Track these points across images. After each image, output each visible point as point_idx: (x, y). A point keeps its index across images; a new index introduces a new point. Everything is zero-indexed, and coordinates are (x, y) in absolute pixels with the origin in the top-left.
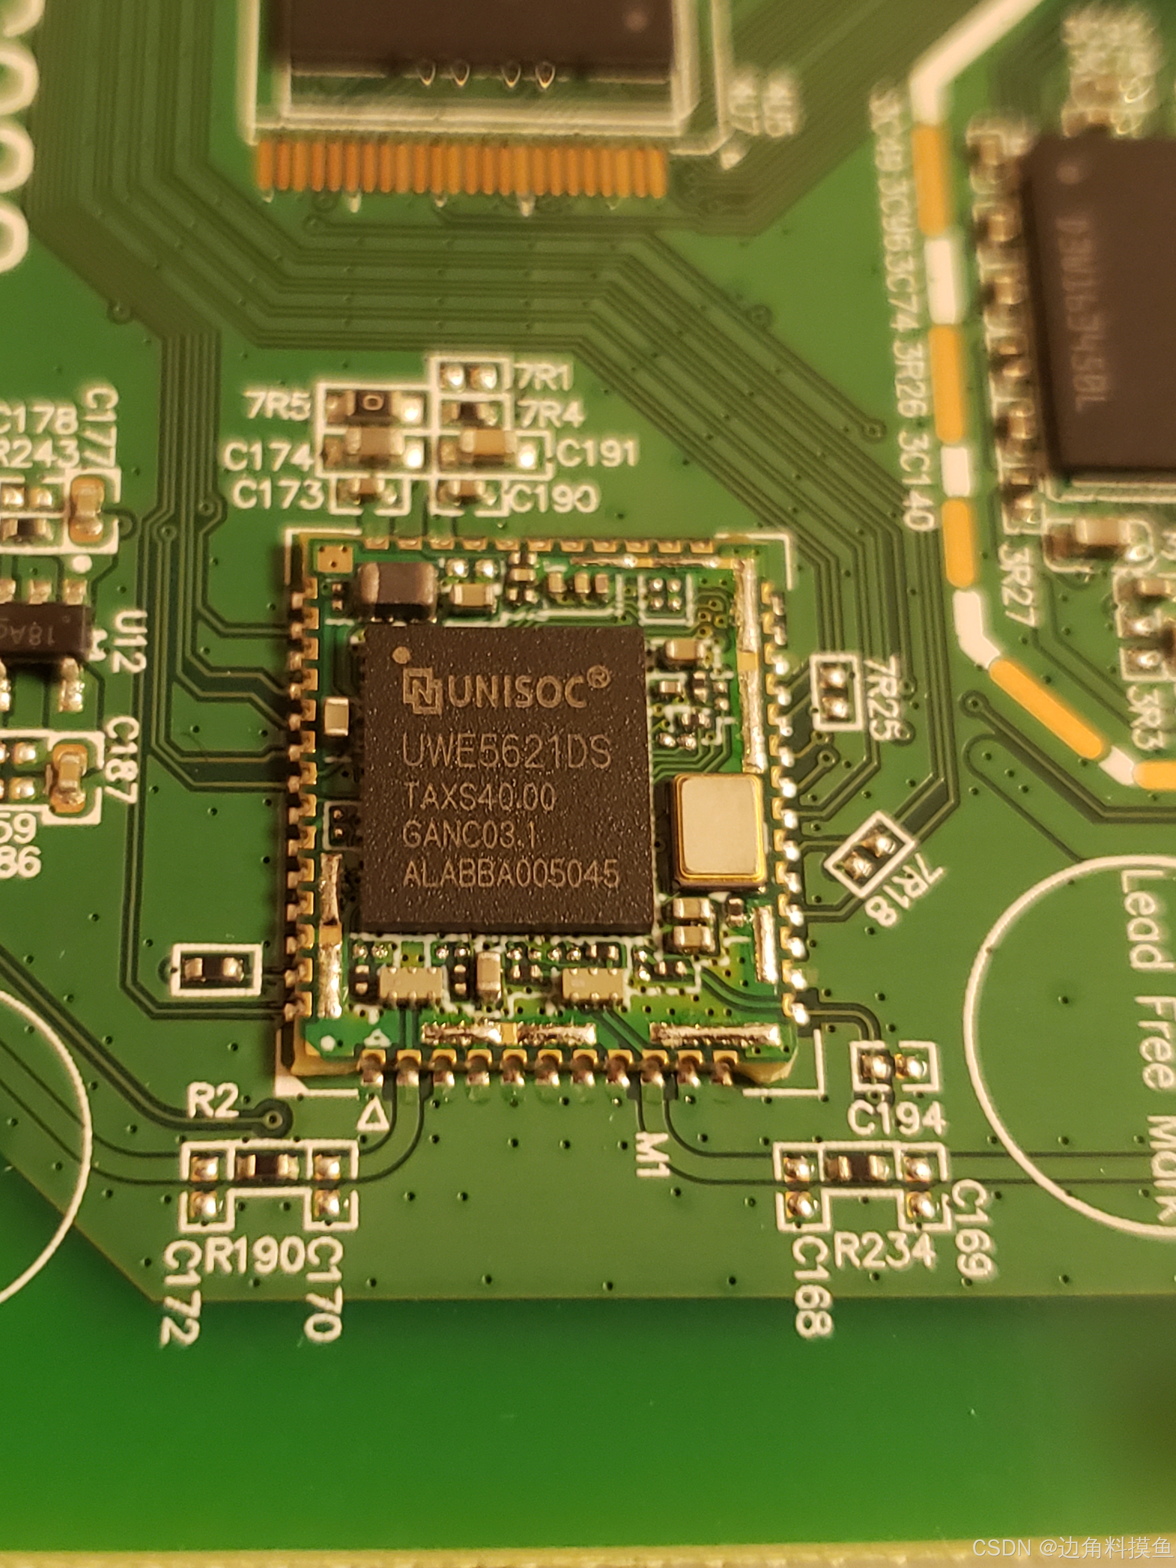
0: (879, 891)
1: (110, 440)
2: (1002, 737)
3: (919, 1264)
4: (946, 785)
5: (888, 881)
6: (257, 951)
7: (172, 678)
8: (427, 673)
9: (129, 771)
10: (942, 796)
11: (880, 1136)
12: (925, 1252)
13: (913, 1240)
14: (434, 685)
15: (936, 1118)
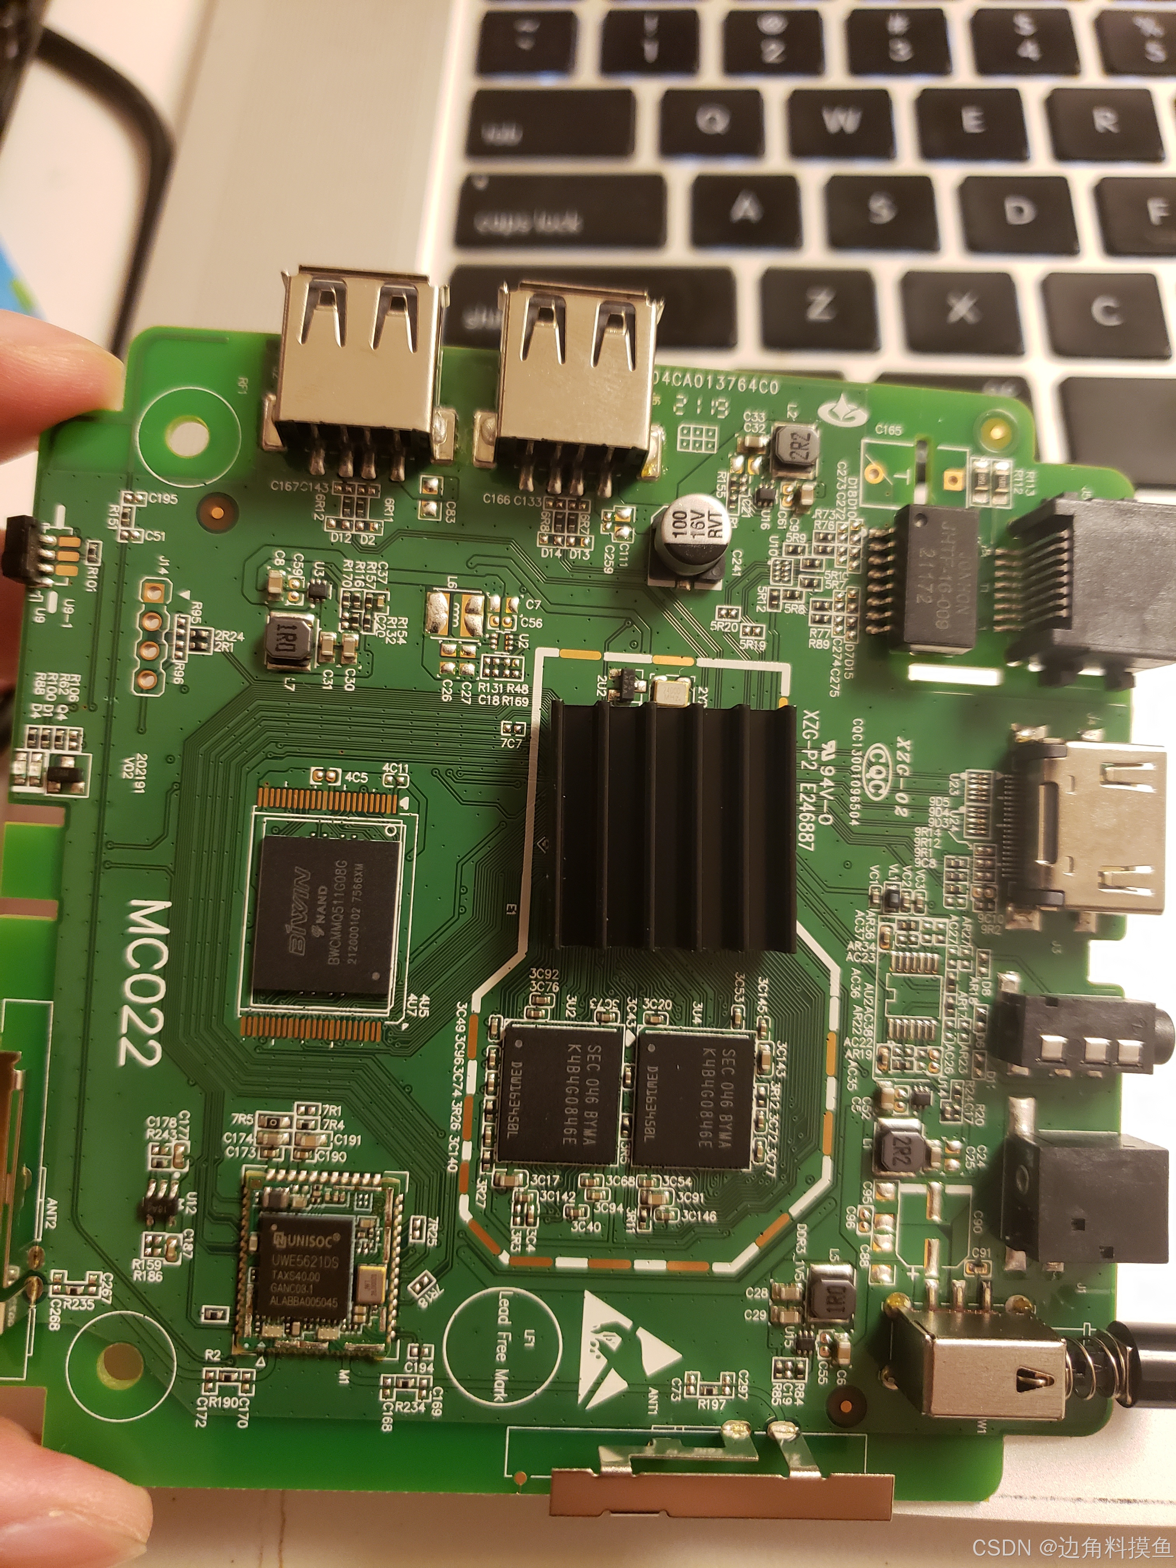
0: (423, 1296)
1: (187, 1131)
2: (469, 1246)
3: (419, 1411)
4: (448, 1262)
5: (426, 1293)
6: (228, 1308)
7: (204, 1216)
8: (282, 1234)
9: (190, 1247)
10: (446, 1266)
11: (413, 1373)
12: (422, 1408)
13: (419, 1405)
14: (284, 1238)
15: (431, 1368)
